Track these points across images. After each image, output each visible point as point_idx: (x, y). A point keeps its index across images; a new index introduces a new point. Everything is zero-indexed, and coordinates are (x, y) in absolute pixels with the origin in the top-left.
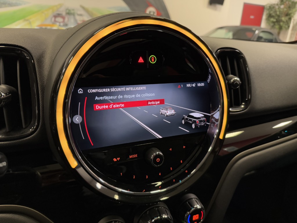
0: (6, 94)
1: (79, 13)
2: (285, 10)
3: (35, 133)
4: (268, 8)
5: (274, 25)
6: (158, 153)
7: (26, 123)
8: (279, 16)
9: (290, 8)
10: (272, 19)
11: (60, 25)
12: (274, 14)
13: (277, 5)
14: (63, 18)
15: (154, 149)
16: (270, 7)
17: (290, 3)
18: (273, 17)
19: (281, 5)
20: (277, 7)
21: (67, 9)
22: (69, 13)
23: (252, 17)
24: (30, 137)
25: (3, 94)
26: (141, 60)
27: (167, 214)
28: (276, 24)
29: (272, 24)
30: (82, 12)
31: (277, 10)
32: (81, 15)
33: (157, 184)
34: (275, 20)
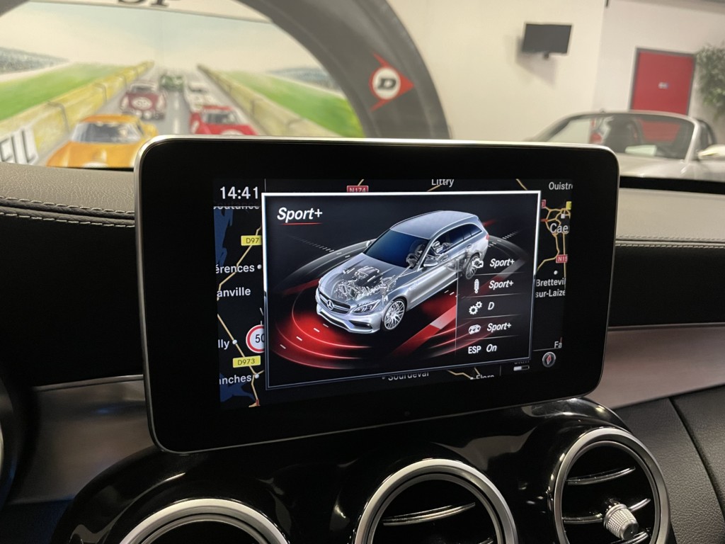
1: (195, 84)
4: (705, 60)
11: (143, 118)
12: (721, 77)
14: (153, 98)
18: (721, 84)
21: (163, 76)
23: (662, 85)
29: (719, 105)
30: (203, 83)
32: (200, 91)
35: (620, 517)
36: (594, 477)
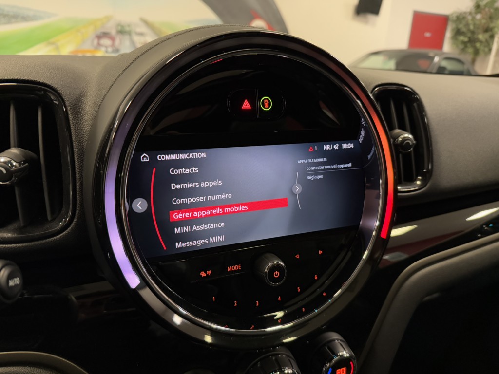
0: (20, 163)
1: (139, 30)
2: (484, 21)
3: (69, 229)
5: (466, 47)
6: (275, 262)
7: (52, 213)
8: (473, 32)
9: (491, 18)
10: (462, 38)
11: (107, 52)
12: (464, 30)
13: (470, 13)
14: (113, 39)
15: (268, 255)
16: (458, 18)
17: (492, 10)
18: (463, 34)
19: (476, 13)
20: (470, 18)
21: (119, 25)
22: (123, 31)
23: (428, 35)
24: (60, 235)
25: (14, 164)
26: (246, 105)
27: (293, 368)
28: (469, 45)
29: (461, 46)
30: (143, 29)
31: (470, 22)
32: (141, 34)
33: (275, 316)
34: (466, 39)
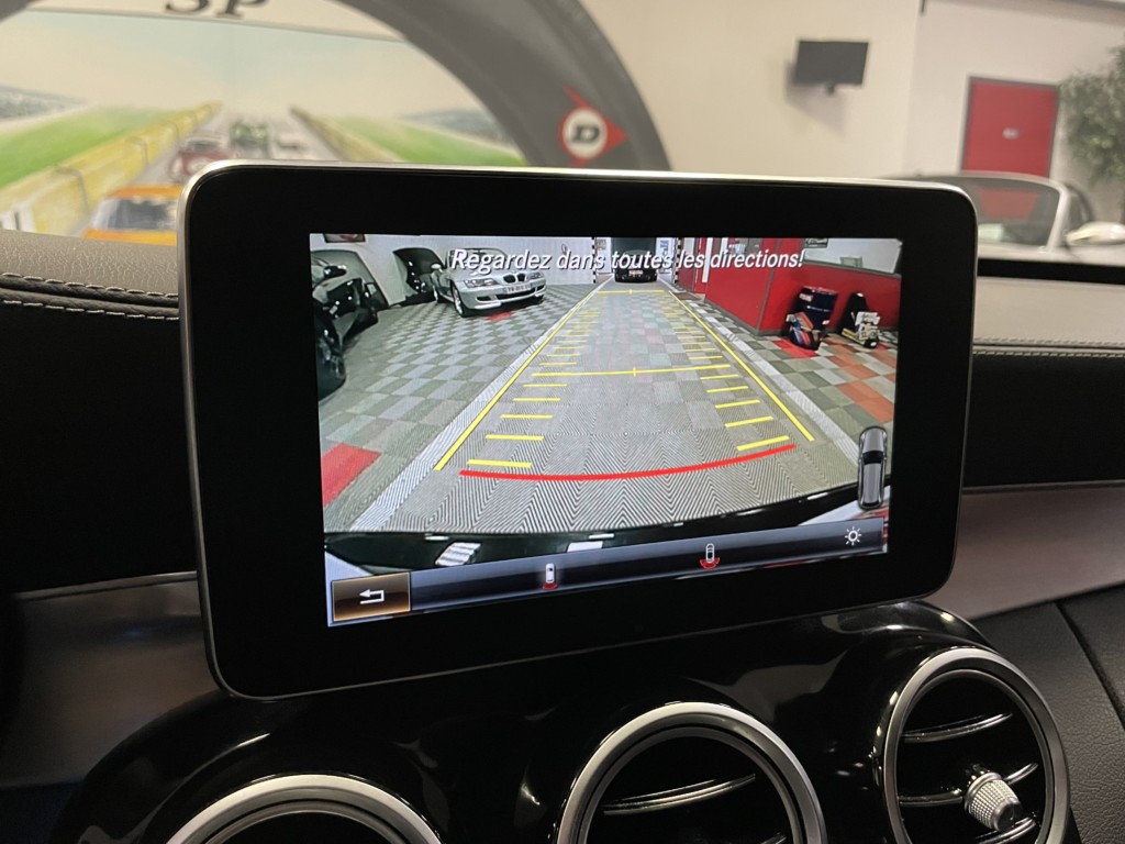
1: (286, 138)
4: (1073, 94)
8: (1122, 126)
10: (1096, 140)
12: (1098, 119)
13: (1110, 80)
16: (1080, 90)
18: (1098, 130)
21: (237, 125)
22: (245, 140)
23: (1009, 133)
28: (1115, 157)
29: (1096, 162)
30: (298, 135)
32: (293, 147)
34: (1107, 144)
35: (992, 793)
36: (945, 728)
